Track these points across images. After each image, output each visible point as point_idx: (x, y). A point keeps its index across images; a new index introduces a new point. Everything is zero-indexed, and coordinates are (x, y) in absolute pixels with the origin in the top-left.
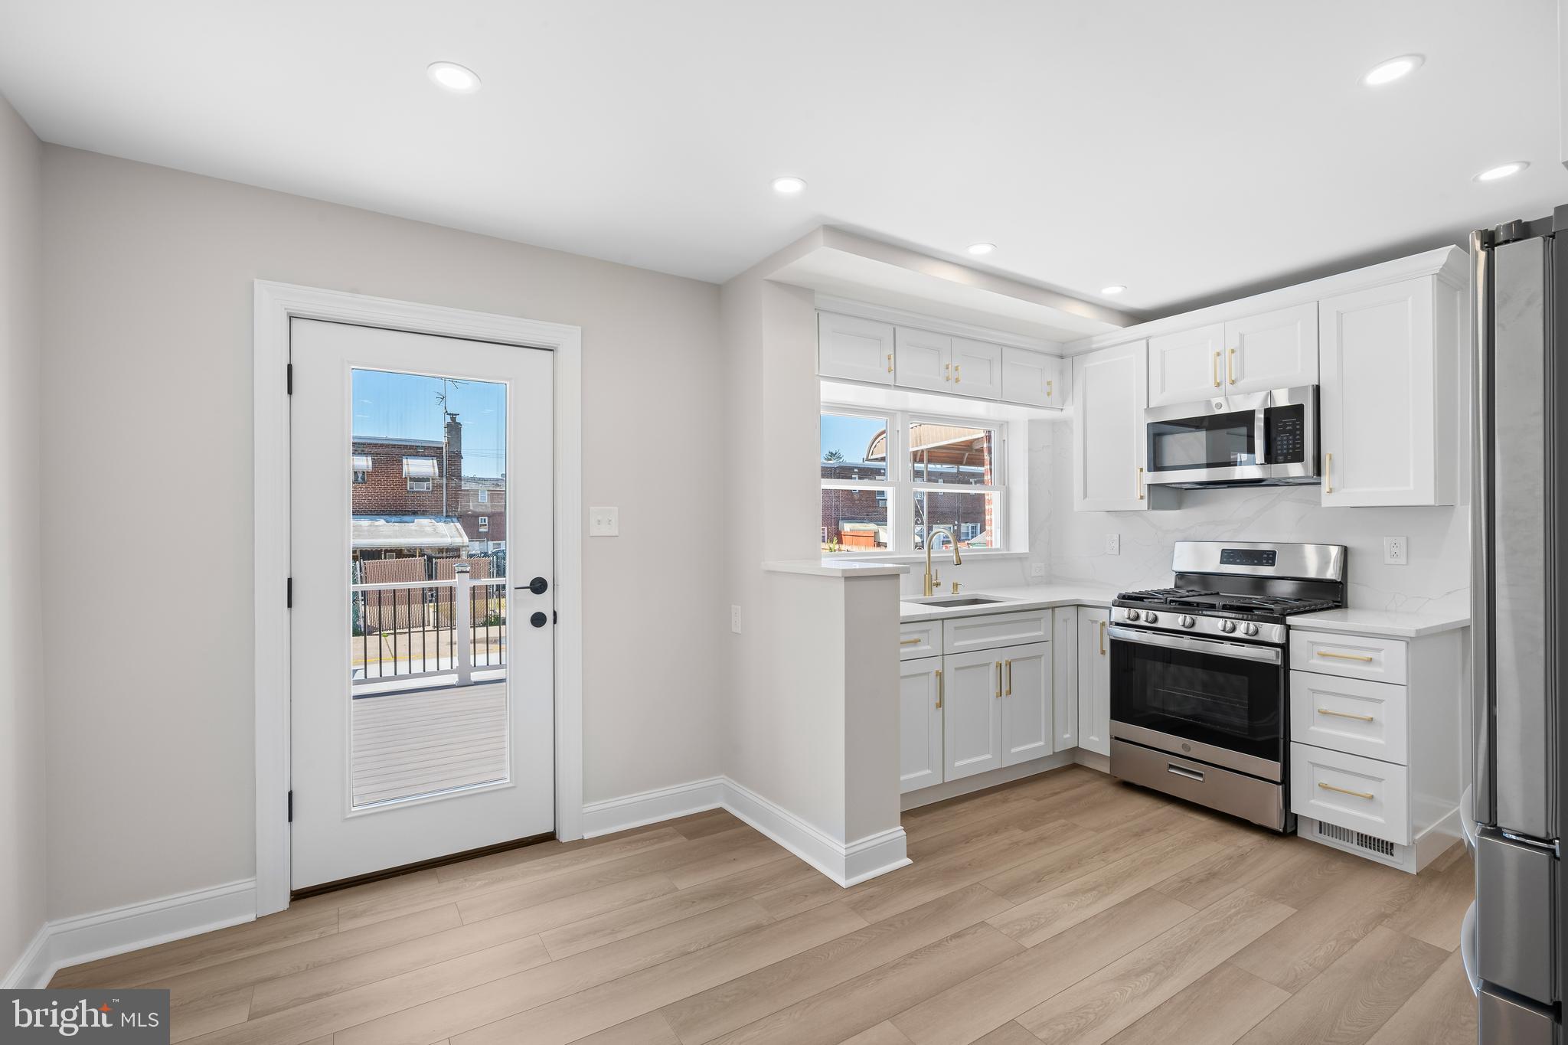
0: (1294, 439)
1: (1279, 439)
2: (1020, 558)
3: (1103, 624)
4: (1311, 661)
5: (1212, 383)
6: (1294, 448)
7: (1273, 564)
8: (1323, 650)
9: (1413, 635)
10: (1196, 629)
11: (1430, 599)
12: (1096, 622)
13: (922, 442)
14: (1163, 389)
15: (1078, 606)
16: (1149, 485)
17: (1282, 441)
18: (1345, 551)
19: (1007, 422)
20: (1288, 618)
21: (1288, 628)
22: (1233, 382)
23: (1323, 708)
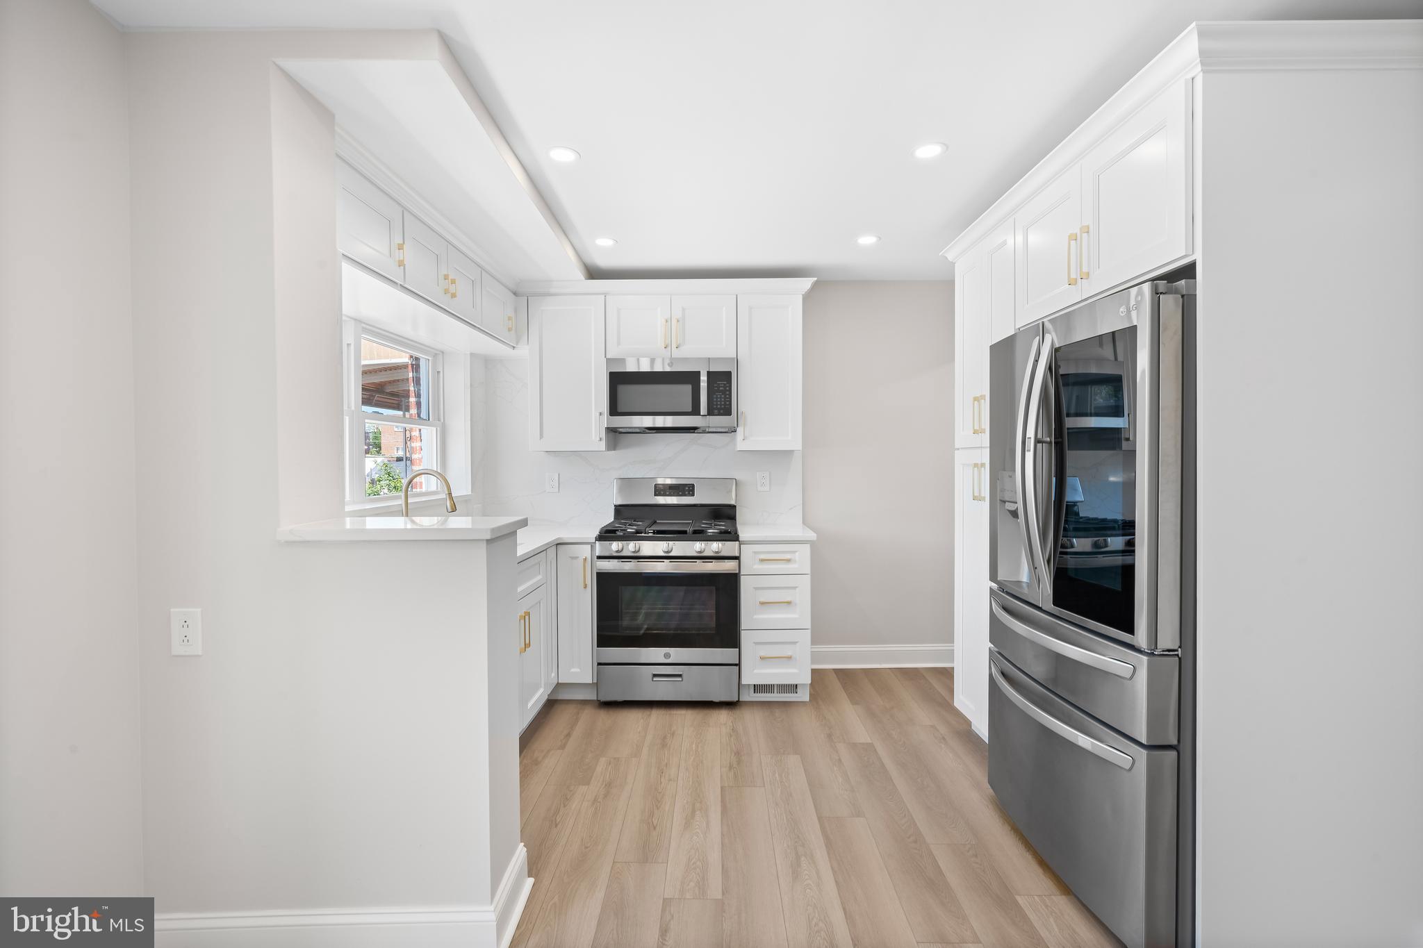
0: (725, 398)
3: (586, 559)
4: (755, 567)
5: (662, 346)
6: (725, 404)
7: (693, 495)
8: (763, 557)
10: (675, 553)
11: (782, 513)
12: (577, 558)
14: (619, 344)
15: (558, 545)
16: (607, 428)
18: (736, 483)
19: (443, 353)
21: (741, 543)
22: (677, 347)
23: (763, 600)
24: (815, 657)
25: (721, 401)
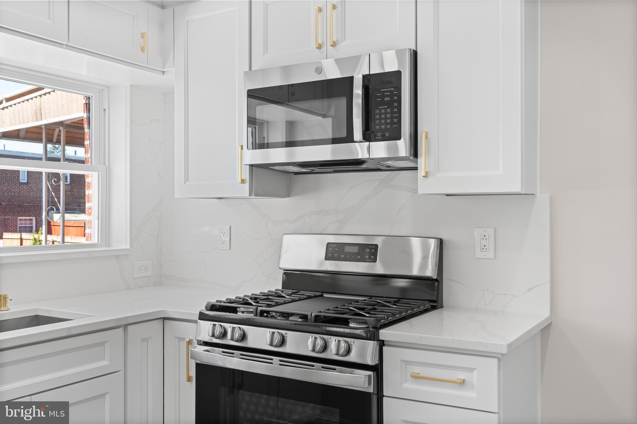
0: (392, 113)
1: (378, 111)
2: (116, 256)
3: (190, 343)
4: (406, 386)
5: (314, 46)
6: (392, 123)
7: (376, 261)
8: (417, 370)
9: (504, 351)
10: (287, 349)
11: (514, 296)
12: (184, 339)
13: (43, 116)
14: (265, 50)
15: (164, 319)
16: (252, 166)
17: (380, 114)
18: (441, 243)
19: (108, 87)
20: (382, 331)
21: (382, 344)
22: (334, 45)
25: (386, 118)
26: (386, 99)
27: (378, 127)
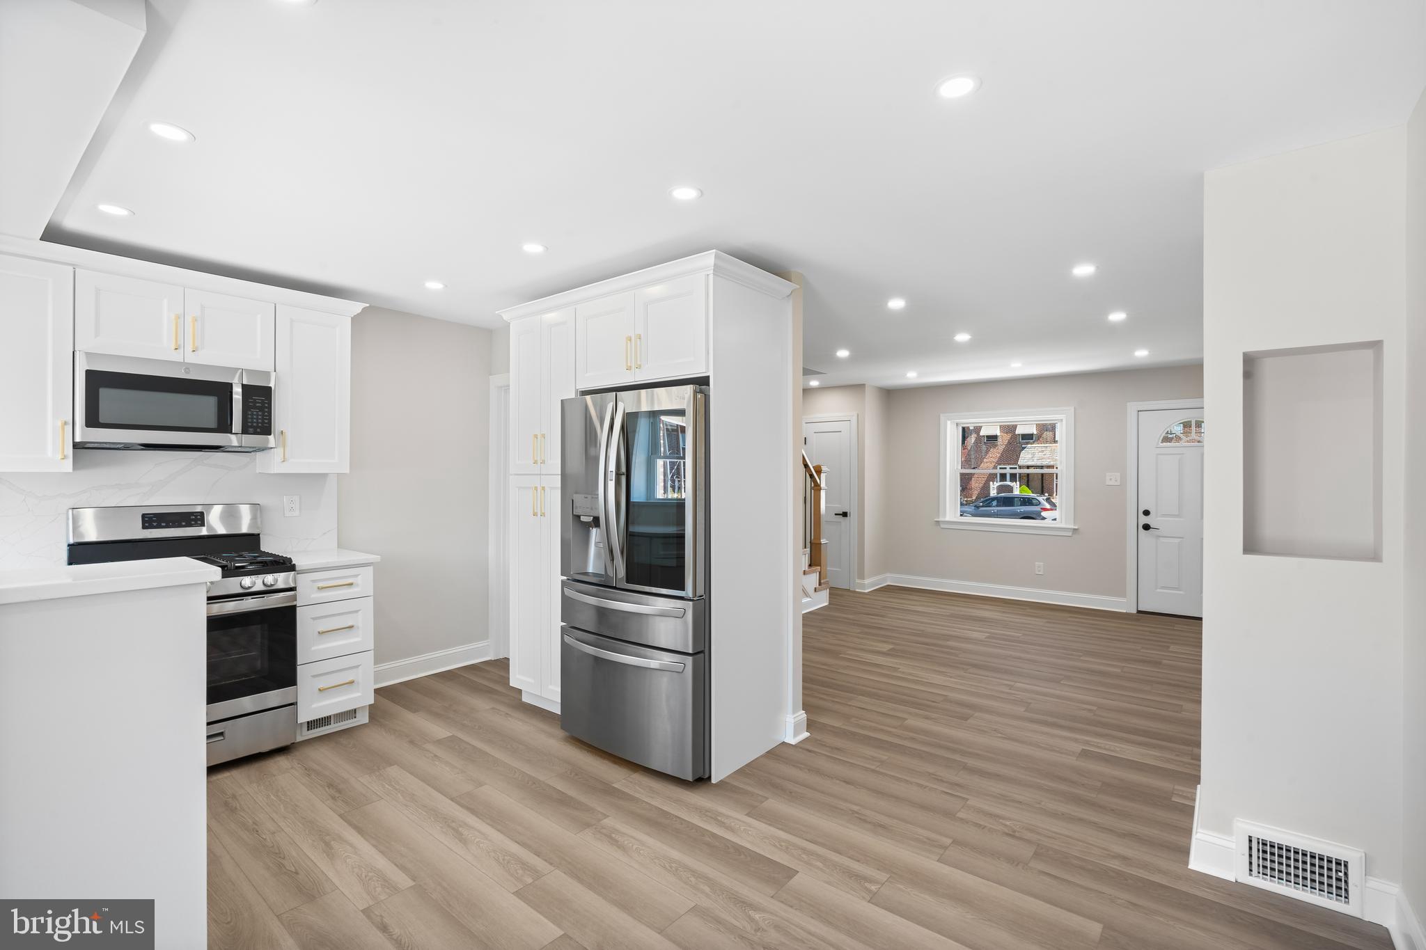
0: (263, 415)
1: (250, 413)
4: (313, 596)
6: (263, 423)
7: (202, 525)
8: (321, 584)
11: (314, 539)
14: (96, 334)
16: (75, 442)
17: (252, 415)
22: (194, 350)
23: (321, 629)
24: (378, 676)
25: (258, 419)
26: (258, 405)
27: (250, 424)
